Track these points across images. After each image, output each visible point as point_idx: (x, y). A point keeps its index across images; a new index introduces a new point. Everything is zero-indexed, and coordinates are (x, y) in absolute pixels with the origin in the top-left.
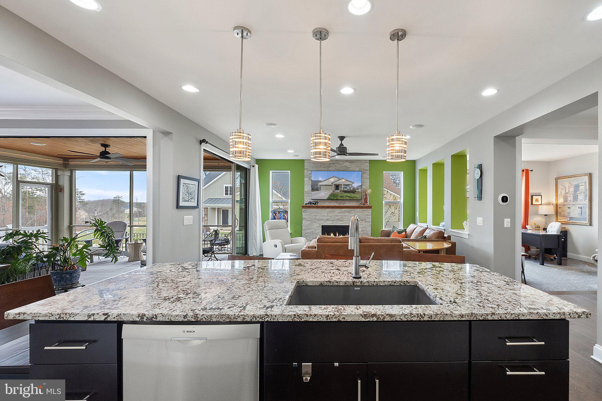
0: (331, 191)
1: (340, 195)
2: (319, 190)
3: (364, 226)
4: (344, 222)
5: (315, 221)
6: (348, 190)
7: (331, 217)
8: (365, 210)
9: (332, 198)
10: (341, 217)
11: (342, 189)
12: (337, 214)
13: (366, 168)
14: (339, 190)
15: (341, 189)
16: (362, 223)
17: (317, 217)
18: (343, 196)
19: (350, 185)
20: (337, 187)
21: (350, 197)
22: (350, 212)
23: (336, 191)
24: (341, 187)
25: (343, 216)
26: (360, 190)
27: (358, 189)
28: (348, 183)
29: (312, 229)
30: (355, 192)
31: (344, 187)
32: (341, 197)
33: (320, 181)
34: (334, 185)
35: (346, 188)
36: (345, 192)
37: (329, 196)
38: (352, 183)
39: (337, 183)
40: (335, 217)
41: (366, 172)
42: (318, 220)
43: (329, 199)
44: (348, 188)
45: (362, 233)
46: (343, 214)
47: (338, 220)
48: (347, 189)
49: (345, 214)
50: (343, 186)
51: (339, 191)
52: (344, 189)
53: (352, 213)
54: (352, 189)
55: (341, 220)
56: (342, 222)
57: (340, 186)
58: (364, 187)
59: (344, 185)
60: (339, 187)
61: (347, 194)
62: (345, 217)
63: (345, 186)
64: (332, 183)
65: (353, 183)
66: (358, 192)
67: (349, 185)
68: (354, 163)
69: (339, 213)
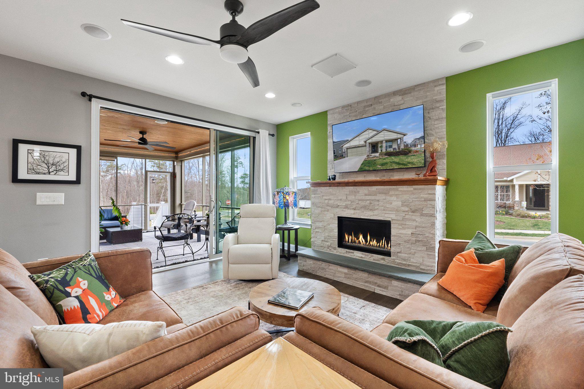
0: (365, 157)
1: (380, 161)
2: (344, 157)
3: (417, 224)
4: (376, 212)
5: (328, 208)
6: (394, 151)
7: (353, 202)
8: (420, 189)
9: (367, 168)
10: (368, 202)
11: (384, 150)
12: (363, 197)
13: (438, 97)
14: (377, 152)
15: (381, 151)
16: (414, 217)
17: (331, 202)
18: (386, 164)
19: (399, 140)
20: (374, 147)
21: (398, 164)
22: (386, 193)
23: (373, 155)
24: (381, 147)
25: (373, 200)
26: (419, 146)
27: (415, 146)
28: (394, 136)
29: (323, 221)
30: (410, 152)
31: (386, 146)
32: (382, 165)
33: (347, 141)
34: (369, 143)
35: (391, 147)
36: (389, 154)
37: (362, 164)
38: (402, 136)
39: (374, 140)
40: (360, 202)
41: (438, 105)
42: (333, 207)
43: (361, 171)
44: (395, 146)
45: (414, 239)
46: (373, 198)
47: (365, 207)
48: (394, 149)
49: (377, 198)
50: (384, 145)
51: (377, 154)
52: (386, 150)
53: (391, 196)
54: (402, 147)
55: (370, 208)
56: (371, 213)
57: (379, 145)
58: (430, 139)
59: (387, 141)
60: (377, 147)
61: (393, 158)
62: (377, 203)
63: (389, 144)
64: (365, 142)
65: (405, 135)
66: (417, 152)
67: (396, 140)
68: (410, 93)
69: (366, 195)
